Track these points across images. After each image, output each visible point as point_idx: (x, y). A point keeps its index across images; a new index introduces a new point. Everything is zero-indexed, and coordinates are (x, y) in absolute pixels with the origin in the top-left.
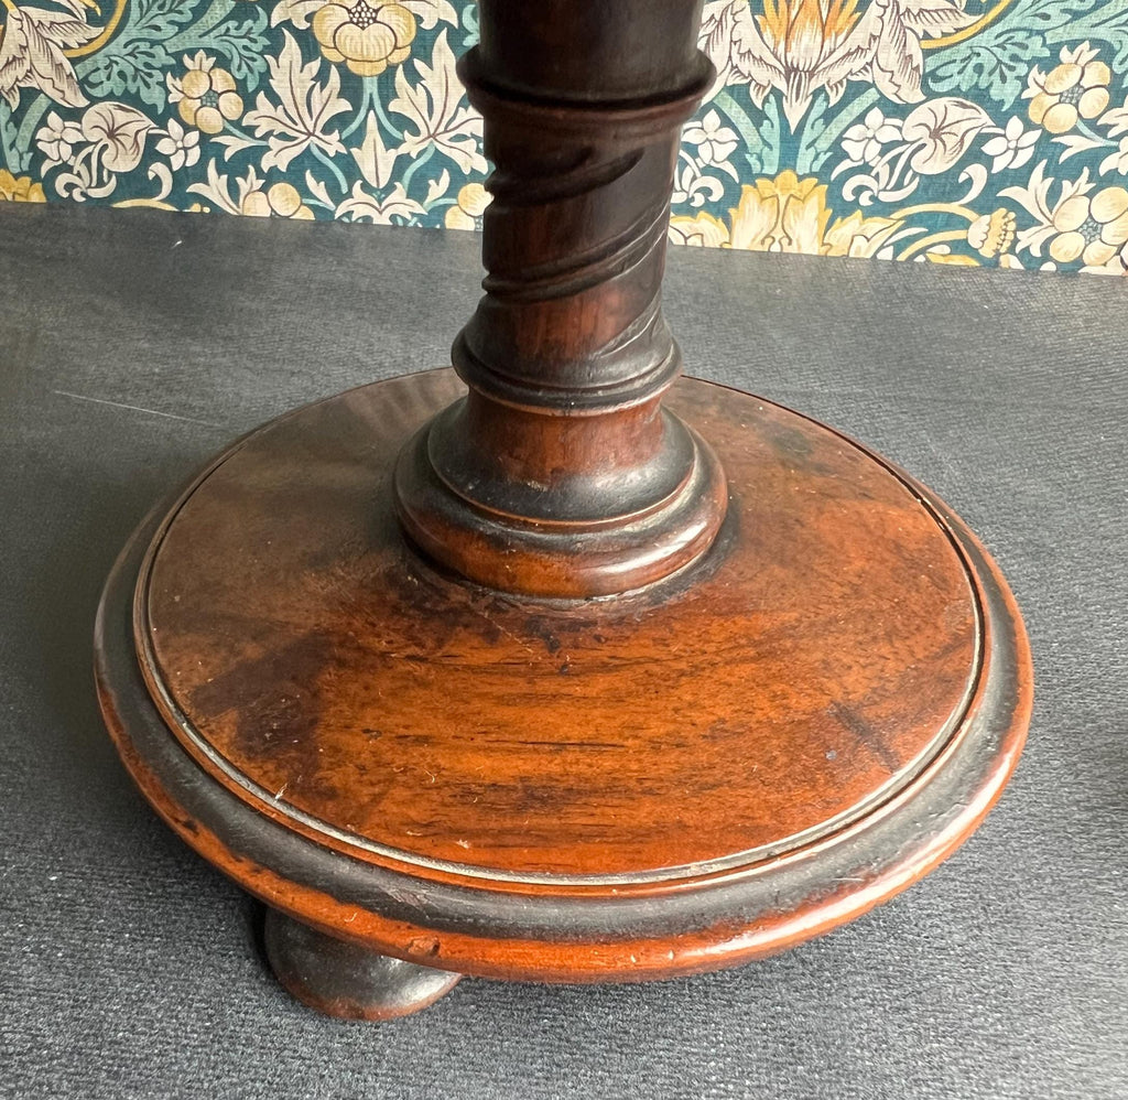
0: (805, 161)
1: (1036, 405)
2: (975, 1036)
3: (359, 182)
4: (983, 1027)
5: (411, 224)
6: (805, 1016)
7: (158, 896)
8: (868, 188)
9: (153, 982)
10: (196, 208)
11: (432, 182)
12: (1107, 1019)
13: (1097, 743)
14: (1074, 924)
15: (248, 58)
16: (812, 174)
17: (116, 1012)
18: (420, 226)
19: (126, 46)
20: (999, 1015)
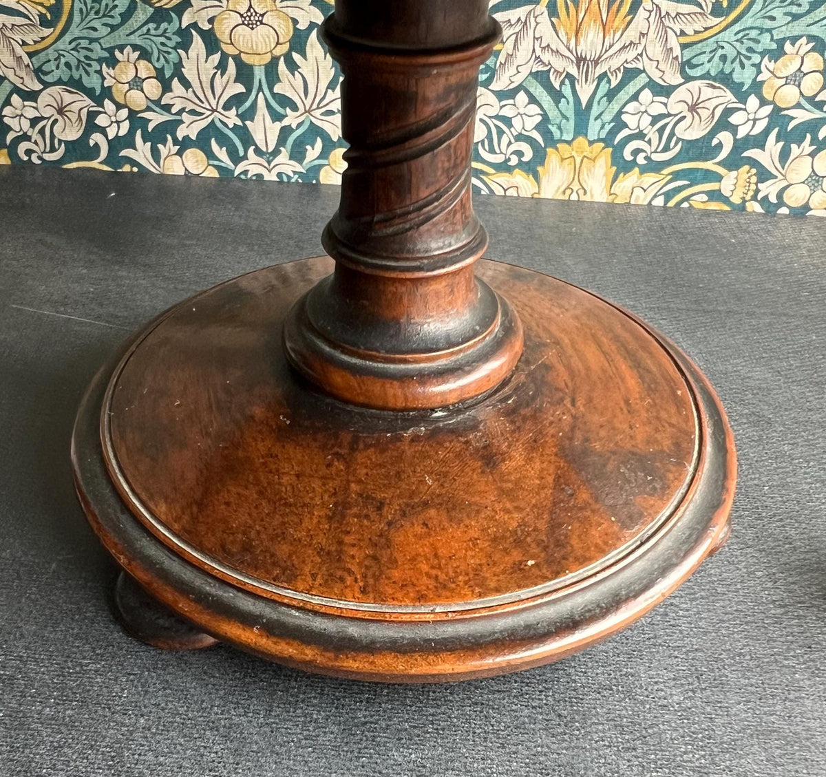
0: (594, 129)
1: (764, 314)
2: (684, 768)
3: (252, 148)
4: (690, 761)
5: (293, 180)
6: (558, 754)
7: (77, 673)
8: (643, 151)
9: (70, 734)
10: (127, 168)
11: (308, 147)
12: (784, 754)
13: (792, 558)
14: (764, 689)
15: (165, 52)
16: (599, 140)
17: (42, 755)
18: (300, 181)
19: (70, 43)
20: (703, 753)
